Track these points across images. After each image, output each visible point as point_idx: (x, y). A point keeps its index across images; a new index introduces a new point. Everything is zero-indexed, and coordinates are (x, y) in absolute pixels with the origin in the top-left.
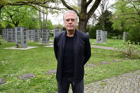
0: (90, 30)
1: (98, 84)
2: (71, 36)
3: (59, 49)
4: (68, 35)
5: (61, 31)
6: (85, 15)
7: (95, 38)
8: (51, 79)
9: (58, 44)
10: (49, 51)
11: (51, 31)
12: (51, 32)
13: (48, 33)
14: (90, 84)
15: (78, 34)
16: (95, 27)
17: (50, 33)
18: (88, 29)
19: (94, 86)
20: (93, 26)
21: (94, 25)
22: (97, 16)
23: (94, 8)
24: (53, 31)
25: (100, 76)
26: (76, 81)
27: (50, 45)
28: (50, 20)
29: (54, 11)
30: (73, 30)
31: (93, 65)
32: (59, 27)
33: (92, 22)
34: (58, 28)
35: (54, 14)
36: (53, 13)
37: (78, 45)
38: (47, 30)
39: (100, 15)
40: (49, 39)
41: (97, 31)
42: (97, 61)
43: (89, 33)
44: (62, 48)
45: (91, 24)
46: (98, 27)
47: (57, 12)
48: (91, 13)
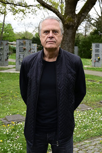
0: (80, 43)
1: (97, 142)
2: (51, 60)
3: (31, 84)
4: (47, 59)
5: (30, 44)
6: (73, 17)
7: (90, 57)
8: (12, 133)
9: (29, 74)
10: (8, 81)
11: (12, 44)
12: (12, 46)
13: (6, 48)
14: (83, 143)
15: (64, 58)
16: (89, 38)
17: (9, 48)
18: (77, 41)
19: (90, 148)
20: (86, 35)
21: (88, 34)
22: (93, 19)
23: (88, 6)
24: (15, 44)
25: (99, 128)
26: (61, 141)
27: (9, 68)
28: (9, 25)
29: (17, 9)
30: (56, 48)
31: (86, 106)
32: (26, 37)
33: (84, 29)
34: (24, 38)
35: (17, 14)
36: (15, 12)
37: (63, 76)
38: (5, 43)
39: (98, 17)
40: (8, 58)
41: (94, 45)
42: (93, 99)
43: (79, 48)
44: (36, 82)
45: (83, 32)
46: (95, 38)
47: (23, 11)
48: (83, 15)
